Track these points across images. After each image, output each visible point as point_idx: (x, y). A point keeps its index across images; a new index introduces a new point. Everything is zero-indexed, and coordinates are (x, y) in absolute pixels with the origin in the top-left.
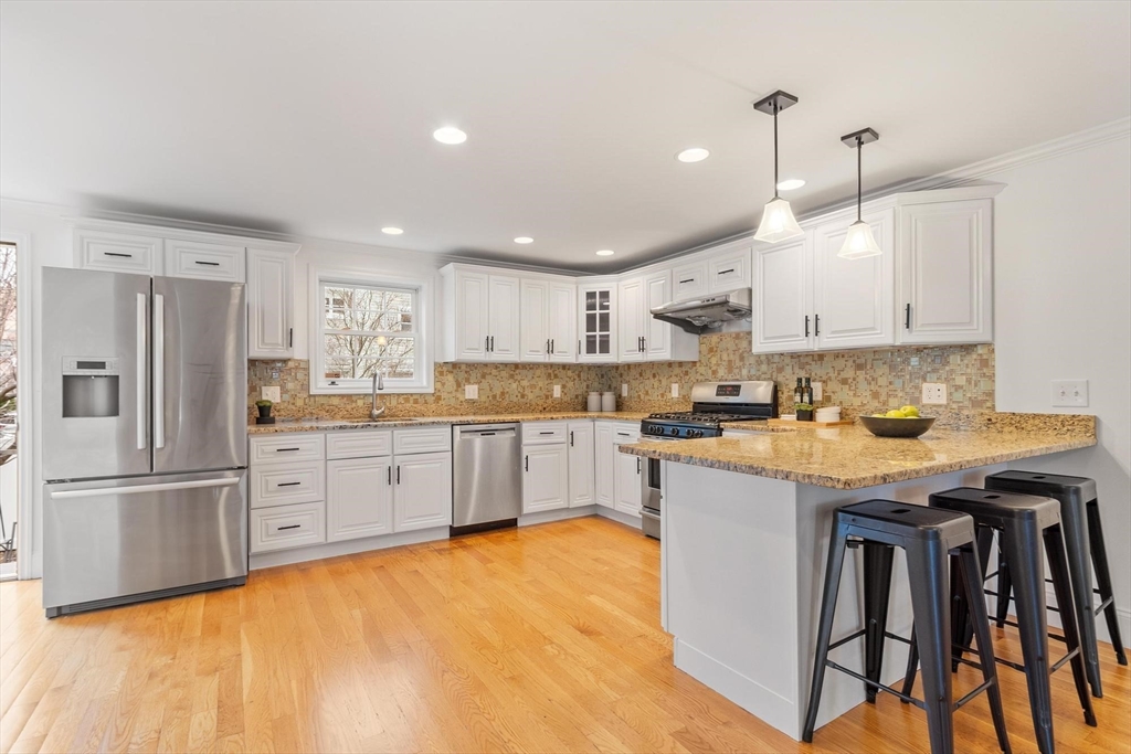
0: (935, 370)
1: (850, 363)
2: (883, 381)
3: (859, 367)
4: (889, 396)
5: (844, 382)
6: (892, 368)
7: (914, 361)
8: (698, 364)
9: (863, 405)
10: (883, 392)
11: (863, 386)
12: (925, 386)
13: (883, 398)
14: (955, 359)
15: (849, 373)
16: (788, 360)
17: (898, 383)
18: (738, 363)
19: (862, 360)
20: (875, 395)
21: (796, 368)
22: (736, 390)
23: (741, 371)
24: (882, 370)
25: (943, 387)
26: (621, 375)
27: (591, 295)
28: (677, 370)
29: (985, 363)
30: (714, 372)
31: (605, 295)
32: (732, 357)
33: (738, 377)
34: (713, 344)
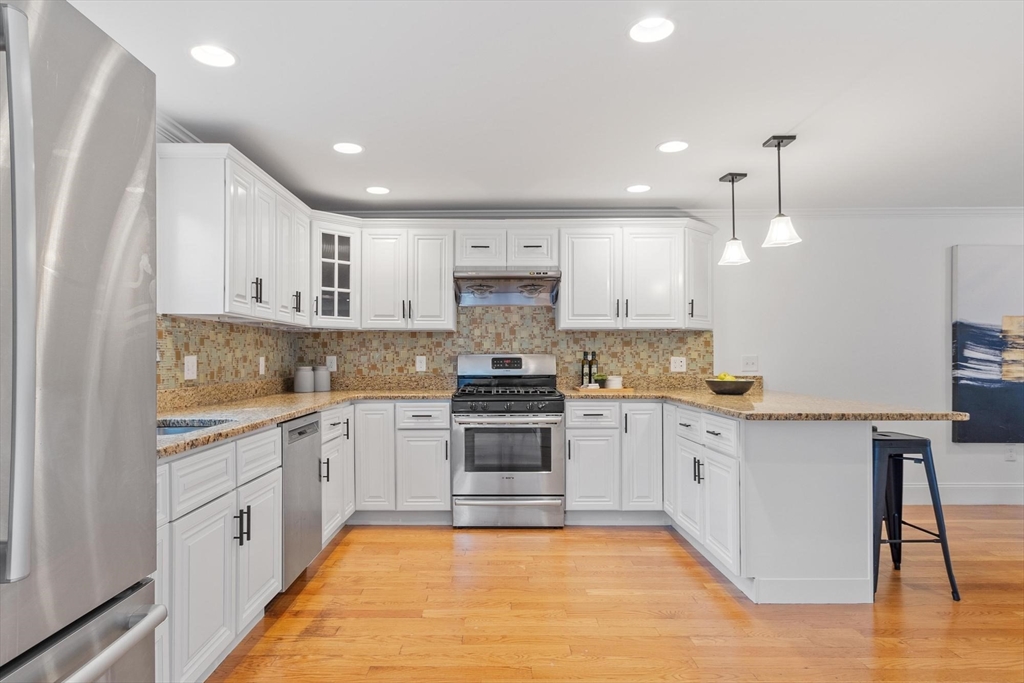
0: (679, 348)
1: (618, 340)
2: (644, 355)
3: (627, 344)
4: (648, 366)
5: (614, 355)
6: (651, 345)
7: (665, 340)
8: (455, 336)
9: (629, 374)
10: (644, 363)
11: (629, 358)
12: (673, 359)
13: (644, 368)
14: (690, 340)
15: (618, 349)
16: (563, 336)
17: (654, 357)
18: (508, 336)
19: (628, 339)
20: (639, 366)
21: (571, 343)
22: (516, 363)
23: (511, 344)
24: (642, 347)
25: (684, 359)
26: (325, 345)
27: (328, 239)
28: (423, 341)
29: (708, 344)
30: (479, 345)
31: (345, 241)
32: (500, 330)
33: (507, 350)
34: (477, 315)
